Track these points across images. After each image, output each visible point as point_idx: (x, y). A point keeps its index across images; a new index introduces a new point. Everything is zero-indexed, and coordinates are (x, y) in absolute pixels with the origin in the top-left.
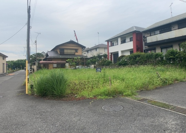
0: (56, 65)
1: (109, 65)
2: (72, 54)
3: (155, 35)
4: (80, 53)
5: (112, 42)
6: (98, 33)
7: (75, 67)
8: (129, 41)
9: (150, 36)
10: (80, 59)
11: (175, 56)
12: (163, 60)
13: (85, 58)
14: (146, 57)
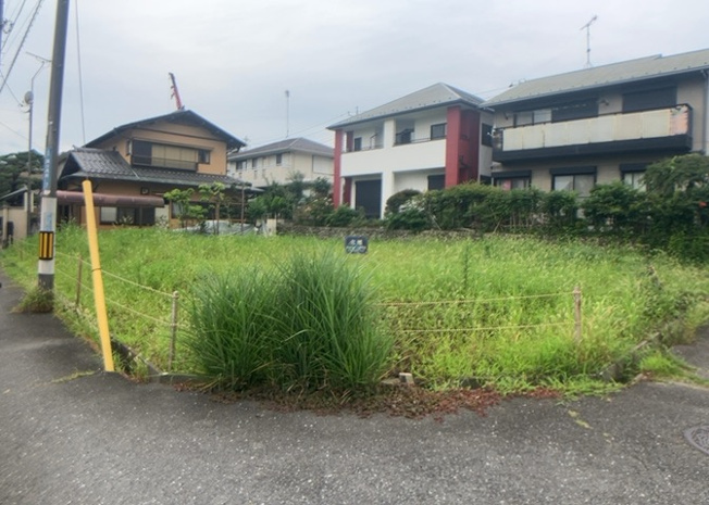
0: (113, 210)
1: (345, 225)
2: (183, 168)
3: (533, 124)
4: (217, 165)
5: (353, 134)
6: (287, 93)
7: (203, 226)
8: (429, 136)
9: (515, 126)
10: (222, 191)
11: (625, 207)
12: (576, 220)
13: (245, 188)
14: (509, 205)
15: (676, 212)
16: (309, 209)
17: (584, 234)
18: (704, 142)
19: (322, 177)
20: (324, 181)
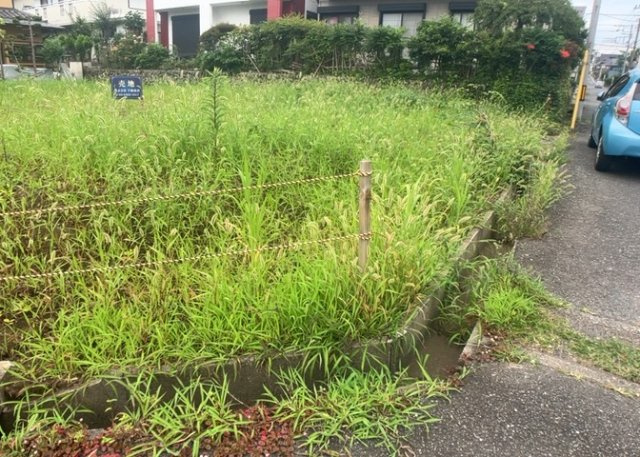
1: (157, 67)
11: (452, 47)
12: (401, 60)
13: (33, 23)
14: (332, 42)
15: (503, 55)
16: (116, 48)
17: (408, 77)
19: (134, 12)
20: (137, 17)
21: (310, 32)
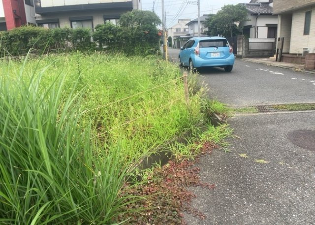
12: (91, 43)
14: (54, 37)
17: (96, 50)
18: (138, 6)
21: (40, 33)
